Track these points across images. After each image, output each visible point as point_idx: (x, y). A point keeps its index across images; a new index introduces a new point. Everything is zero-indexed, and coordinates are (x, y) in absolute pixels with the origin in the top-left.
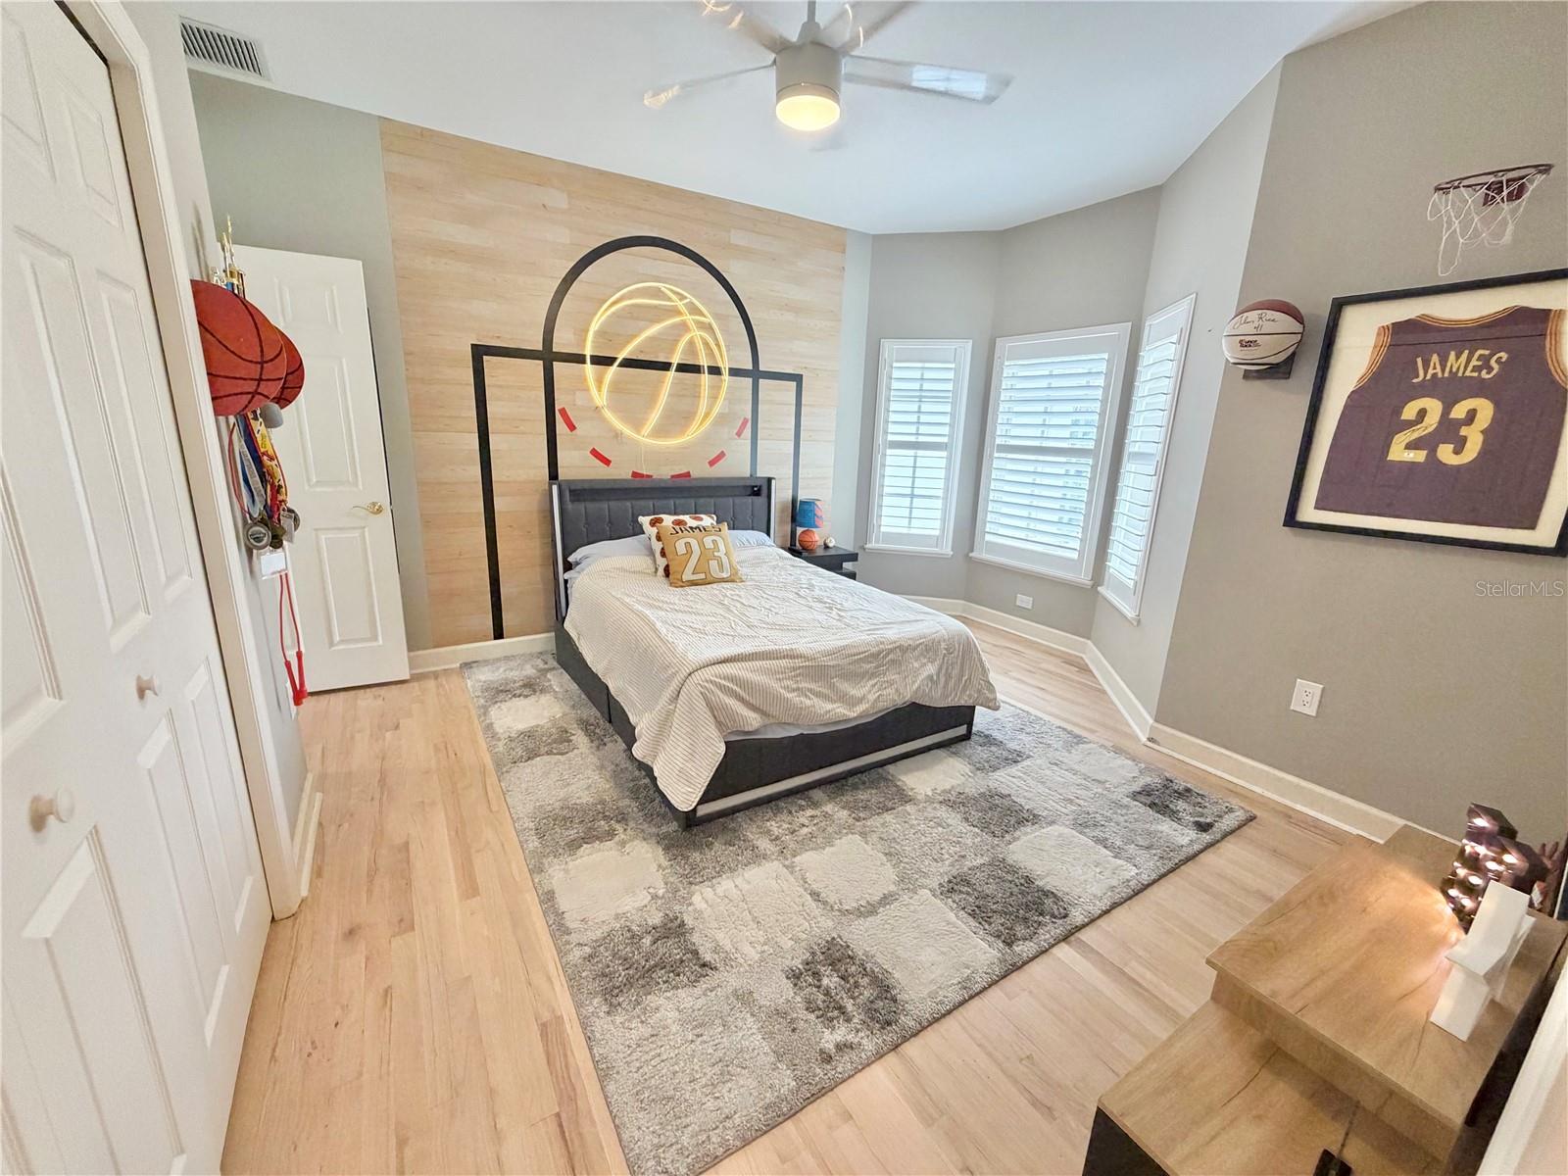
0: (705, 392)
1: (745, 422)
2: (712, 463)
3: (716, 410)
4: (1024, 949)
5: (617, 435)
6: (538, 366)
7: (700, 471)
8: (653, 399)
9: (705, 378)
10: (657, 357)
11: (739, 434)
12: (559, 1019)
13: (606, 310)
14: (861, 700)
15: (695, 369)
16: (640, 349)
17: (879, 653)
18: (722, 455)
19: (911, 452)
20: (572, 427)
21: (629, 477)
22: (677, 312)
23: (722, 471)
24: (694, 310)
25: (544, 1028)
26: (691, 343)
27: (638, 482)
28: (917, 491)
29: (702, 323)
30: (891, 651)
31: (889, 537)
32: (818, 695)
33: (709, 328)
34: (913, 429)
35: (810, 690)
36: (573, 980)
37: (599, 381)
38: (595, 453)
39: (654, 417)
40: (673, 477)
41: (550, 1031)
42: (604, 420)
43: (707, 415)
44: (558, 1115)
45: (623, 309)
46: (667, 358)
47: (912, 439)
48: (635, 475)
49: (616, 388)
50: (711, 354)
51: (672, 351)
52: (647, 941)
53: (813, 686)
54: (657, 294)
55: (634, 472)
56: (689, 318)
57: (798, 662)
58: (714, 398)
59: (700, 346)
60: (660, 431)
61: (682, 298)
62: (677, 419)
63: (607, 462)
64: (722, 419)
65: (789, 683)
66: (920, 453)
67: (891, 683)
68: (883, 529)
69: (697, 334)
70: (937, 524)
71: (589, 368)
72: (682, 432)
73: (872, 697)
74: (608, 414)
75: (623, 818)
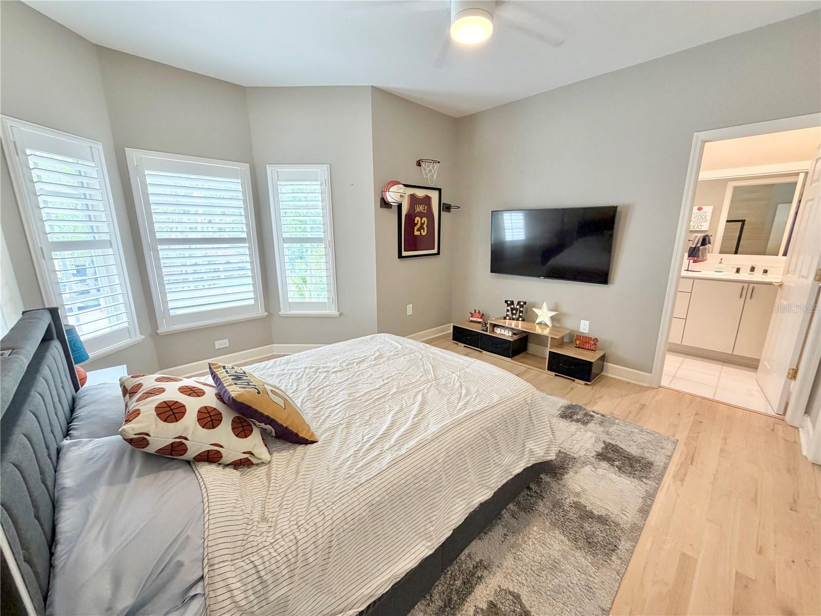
12: (674, 477)
25: (682, 480)
36: (659, 479)
41: (680, 478)
44: (691, 464)
52: (617, 463)
75: (557, 505)
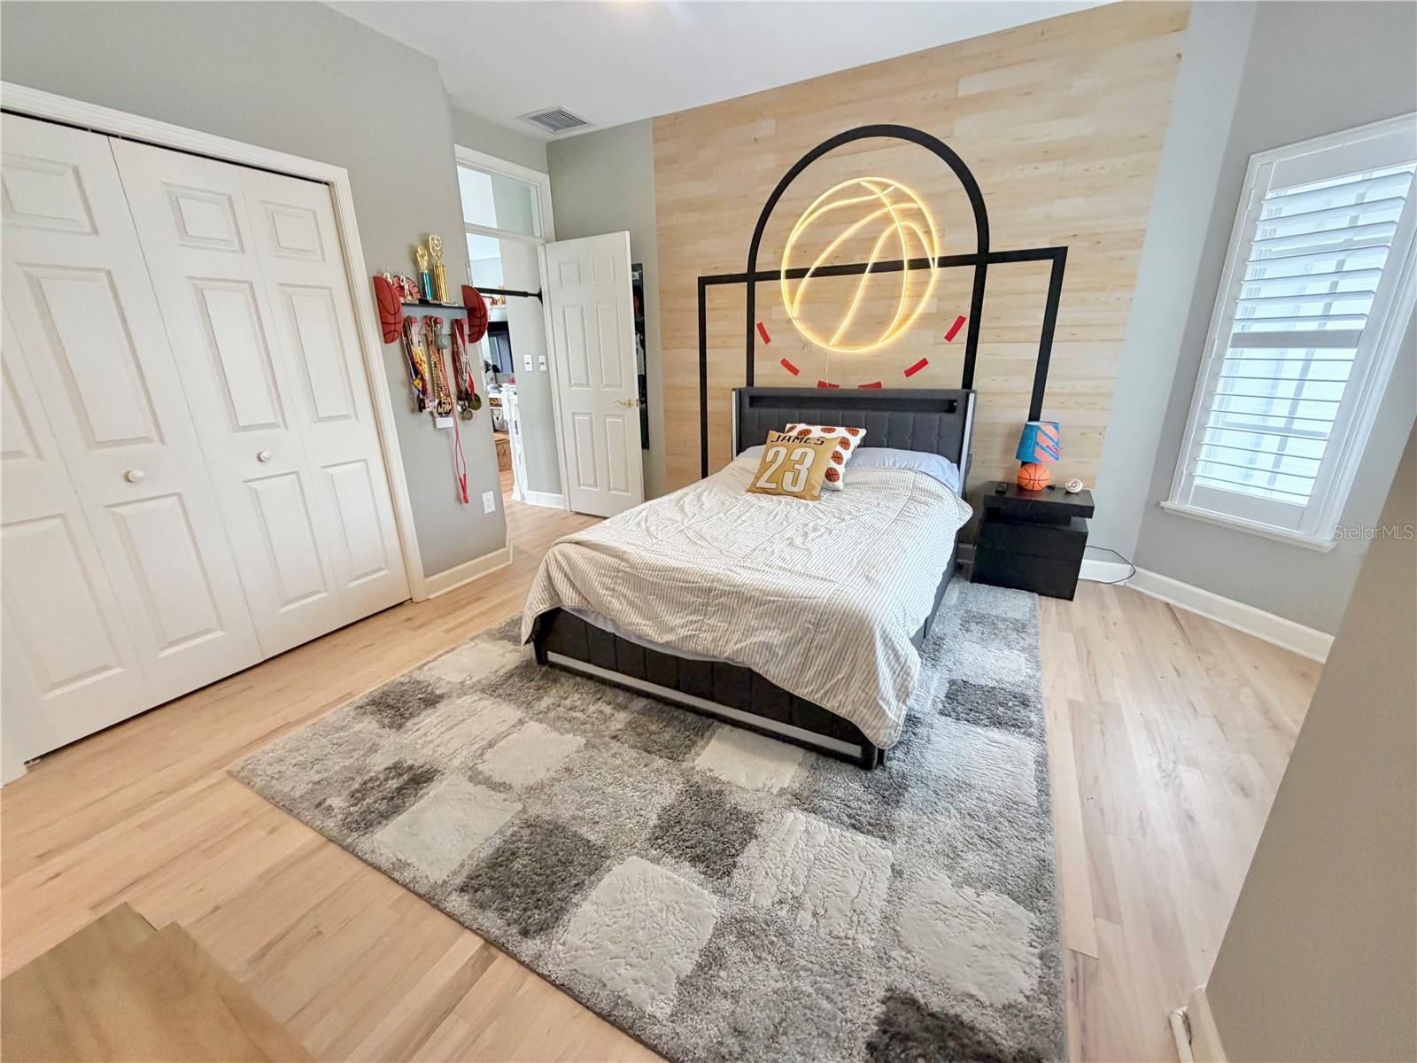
0: (906, 290)
1: (961, 320)
2: (909, 373)
3: (920, 309)
4: (458, 903)
5: (806, 344)
6: (742, 287)
7: (894, 381)
8: (844, 305)
9: (908, 275)
10: (853, 260)
11: (950, 337)
13: (804, 221)
14: (672, 629)
15: (896, 266)
16: (835, 255)
17: (710, 590)
18: (924, 363)
19: (1300, 353)
20: (767, 340)
21: (815, 386)
22: (878, 204)
23: (920, 382)
24: (899, 197)
26: (894, 237)
27: (825, 393)
28: (1297, 425)
29: (911, 210)
30: (723, 594)
31: (1206, 495)
32: (631, 604)
33: (918, 215)
34: (1317, 308)
35: (625, 597)
37: (793, 294)
38: (785, 363)
39: (845, 324)
40: (860, 386)
42: (794, 330)
43: (907, 317)
45: (820, 217)
46: (863, 259)
47: (1312, 326)
48: (821, 384)
49: (808, 299)
50: (917, 244)
51: (869, 251)
53: (629, 594)
54: (858, 190)
55: (820, 382)
56: (891, 208)
57: (623, 566)
58: (917, 296)
59: (904, 239)
60: (850, 339)
61: (884, 186)
62: (871, 324)
63: (795, 371)
64: (926, 319)
65: (608, 581)
66: (1320, 353)
67: (713, 629)
68: (1197, 481)
69: (899, 224)
70: (1307, 487)
71: (784, 283)
72: (874, 339)
73: (683, 632)
74: (799, 326)
